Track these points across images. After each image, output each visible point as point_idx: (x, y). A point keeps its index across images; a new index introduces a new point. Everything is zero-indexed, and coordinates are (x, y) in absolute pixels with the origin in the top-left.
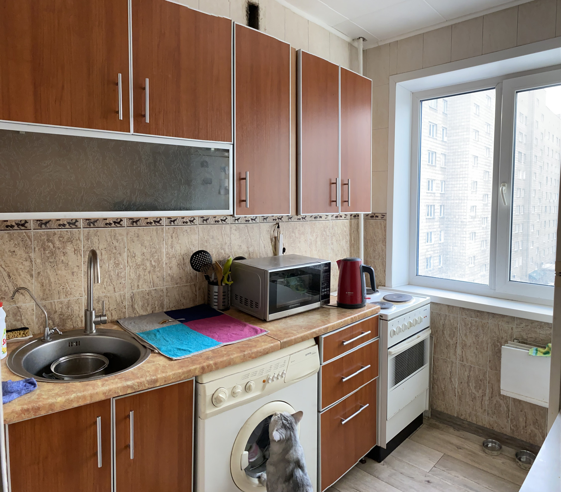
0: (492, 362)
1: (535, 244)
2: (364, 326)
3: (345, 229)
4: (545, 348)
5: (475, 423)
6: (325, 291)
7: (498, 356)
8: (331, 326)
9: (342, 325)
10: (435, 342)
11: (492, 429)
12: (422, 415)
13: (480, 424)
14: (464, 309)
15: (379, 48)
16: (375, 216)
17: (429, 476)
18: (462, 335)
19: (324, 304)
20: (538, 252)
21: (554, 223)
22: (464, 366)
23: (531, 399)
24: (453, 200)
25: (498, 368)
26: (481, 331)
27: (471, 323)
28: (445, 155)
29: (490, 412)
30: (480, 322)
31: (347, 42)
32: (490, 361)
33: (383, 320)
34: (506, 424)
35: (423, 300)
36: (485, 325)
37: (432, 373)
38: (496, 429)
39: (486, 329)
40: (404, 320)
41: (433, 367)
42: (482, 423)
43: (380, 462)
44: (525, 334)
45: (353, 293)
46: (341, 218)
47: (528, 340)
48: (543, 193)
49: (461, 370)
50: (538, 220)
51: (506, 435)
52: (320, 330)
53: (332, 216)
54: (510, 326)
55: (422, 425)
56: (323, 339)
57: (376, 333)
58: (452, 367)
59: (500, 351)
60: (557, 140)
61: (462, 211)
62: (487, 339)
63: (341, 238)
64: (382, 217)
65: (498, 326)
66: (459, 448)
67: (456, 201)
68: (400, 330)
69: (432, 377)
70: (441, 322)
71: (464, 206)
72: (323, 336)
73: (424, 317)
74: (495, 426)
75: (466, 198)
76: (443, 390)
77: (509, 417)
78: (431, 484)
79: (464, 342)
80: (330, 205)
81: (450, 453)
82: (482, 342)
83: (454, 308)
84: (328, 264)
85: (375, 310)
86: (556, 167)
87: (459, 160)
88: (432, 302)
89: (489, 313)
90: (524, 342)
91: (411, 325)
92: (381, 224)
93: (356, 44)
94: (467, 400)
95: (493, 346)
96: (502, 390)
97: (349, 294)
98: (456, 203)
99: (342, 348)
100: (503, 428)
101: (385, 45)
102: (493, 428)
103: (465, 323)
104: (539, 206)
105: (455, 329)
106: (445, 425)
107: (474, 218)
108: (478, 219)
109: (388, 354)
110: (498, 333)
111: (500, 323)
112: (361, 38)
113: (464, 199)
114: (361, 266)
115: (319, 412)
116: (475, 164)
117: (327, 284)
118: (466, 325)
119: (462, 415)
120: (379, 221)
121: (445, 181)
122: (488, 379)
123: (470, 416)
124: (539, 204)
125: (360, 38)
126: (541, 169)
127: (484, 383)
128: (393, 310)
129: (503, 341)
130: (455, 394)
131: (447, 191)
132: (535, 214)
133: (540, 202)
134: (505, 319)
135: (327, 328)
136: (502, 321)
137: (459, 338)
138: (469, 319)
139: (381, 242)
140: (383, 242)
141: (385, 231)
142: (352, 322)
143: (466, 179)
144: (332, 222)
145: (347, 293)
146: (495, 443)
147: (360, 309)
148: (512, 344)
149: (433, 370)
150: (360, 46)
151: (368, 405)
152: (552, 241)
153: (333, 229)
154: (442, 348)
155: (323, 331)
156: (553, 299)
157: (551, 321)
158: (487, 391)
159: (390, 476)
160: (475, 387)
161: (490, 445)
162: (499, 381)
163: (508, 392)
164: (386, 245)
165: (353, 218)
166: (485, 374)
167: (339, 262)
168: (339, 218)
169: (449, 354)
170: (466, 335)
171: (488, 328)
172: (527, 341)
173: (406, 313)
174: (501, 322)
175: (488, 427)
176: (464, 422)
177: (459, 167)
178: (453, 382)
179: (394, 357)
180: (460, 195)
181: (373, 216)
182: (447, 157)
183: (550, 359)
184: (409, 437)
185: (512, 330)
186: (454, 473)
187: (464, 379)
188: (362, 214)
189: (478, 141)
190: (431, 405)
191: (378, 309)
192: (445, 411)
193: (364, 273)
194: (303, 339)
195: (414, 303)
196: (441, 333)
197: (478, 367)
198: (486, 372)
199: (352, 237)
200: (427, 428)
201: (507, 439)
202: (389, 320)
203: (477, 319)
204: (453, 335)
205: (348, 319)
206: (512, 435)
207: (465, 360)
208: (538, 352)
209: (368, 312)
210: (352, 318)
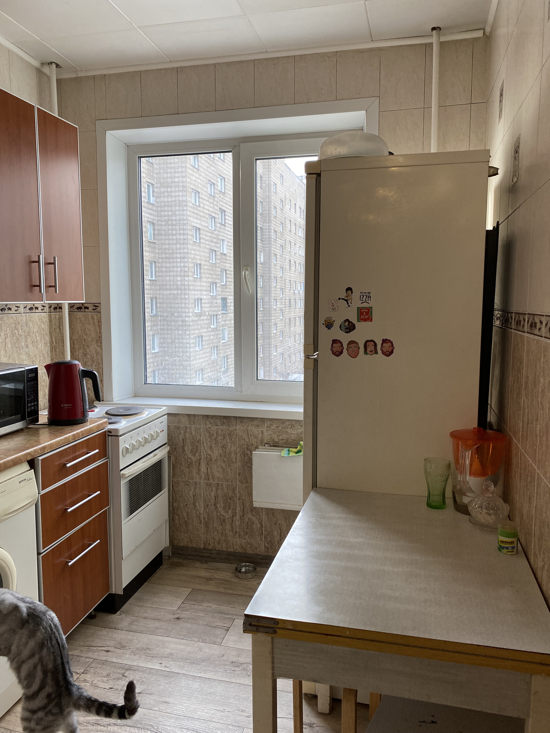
0: (241, 474)
1: (278, 350)
2: (88, 445)
3: (43, 326)
4: (297, 448)
5: (226, 550)
6: (31, 406)
7: (248, 467)
8: (48, 445)
9: (63, 444)
10: (174, 462)
11: (244, 552)
12: (161, 553)
13: (231, 550)
14: (207, 416)
15: (77, 80)
16: (83, 308)
17: (177, 613)
18: (206, 448)
19: (29, 424)
20: (282, 360)
21: (300, 321)
22: (210, 485)
23: (285, 505)
24: (170, 290)
25: (249, 480)
26: (229, 440)
27: (216, 433)
28: (153, 224)
29: (242, 533)
30: (227, 430)
31: (35, 67)
32: (239, 474)
33: (112, 436)
34: (260, 542)
35: (159, 411)
36: (233, 433)
37: (171, 501)
38: (250, 551)
39: (234, 437)
40: (138, 436)
41: (172, 493)
42: (233, 548)
43: (115, 613)
44: (276, 436)
45: (71, 405)
46: (37, 311)
47: (280, 443)
48: (286, 281)
49: (206, 491)
50: (281, 318)
51: (260, 555)
52: (35, 451)
53: (25, 308)
54: (260, 429)
55: (162, 565)
56: (40, 462)
57: (104, 453)
58: (195, 489)
59: (250, 460)
60: (301, 211)
61: (183, 305)
62: (235, 448)
63: (38, 338)
64: (94, 308)
65: (248, 431)
66: (209, 579)
67: (172, 292)
68: (134, 448)
69: (171, 506)
70: (181, 437)
71: (186, 299)
72: (40, 458)
73: (161, 432)
74: (248, 548)
75: (187, 287)
76: (186, 519)
77: (262, 534)
78: (182, 620)
79: (208, 457)
80: (31, 291)
81: (198, 587)
82: (230, 453)
83: (196, 418)
84: (35, 370)
85: (102, 424)
86: (300, 247)
87: (174, 232)
88: (168, 414)
89: (236, 417)
90: (275, 445)
91: (146, 441)
92: (93, 318)
93: (46, 70)
94: (215, 525)
95: (243, 455)
96: (255, 502)
97: (66, 407)
98: (174, 294)
99: (64, 471)
100: (256, 548)
101: (87, 77)
102: (245, 550)
103: (210, 434)
104: (282, 299)
105: (198, 443)
106: (190, 561)
107: (199, 315)
108: (205, 318)
109: (120, 477)
110: (247, 440)
111: (249, 428)
112: (53, 64)
113: (185, 289)
114: (80, 370)
115: (39, 554)
116: (196, 239)
117: (34, 396)
118: (210, 436)
119: (209, 544)
120: (89, 313)
121: (155, 262)
122: (238, 495)
123: (219, 543)
124: (281, 296)
125: (51, 63)
126: (283, 249)
127: (234, 501)
128: (122, 425)
129: (253, 448)
130: (201, 521)
131: (159, 276)
132: (278, 309)
133: (283, 294)
134: (255, 423)
135: (44, 448)
136: (252, 424)
137: (203, 452)
138: (214, 428)
139: (94, 342)
140: (97, 341)
141: (100, 327)
142: (74, 439)
143: (186, 260)
144: (26, 316)
145: (62, 405)
146: (248, 566)
147: (82, 425)
148: (263, 449)
149: (172, 497)
150: (53, 73)
151: (99, 541)
152: (299, 344)
153: (26, 325)
154: (182, 468)
155: (39, 451)
156: (303, 396)
157: (301, 418)
158: (238, 509)
159: (131, 623)
160: (224, 508)
161: (243, 570)
162: (250, 495)
163: (261, 502)
164: (101, 346)
165: (53, 310)
166: (234, 490)
167: (48, 367)
168: (34, 311)
169: (191, 475)
170: (211, 448)
171: (236, 436)
172: (278, 444)
173: (139, 427)
174: (250, 426)
175: (240, 551)
176: (213, 552)
177: (175, 242)
178: (198, 507)
179: (128, 481)
180: (179, 283)
181: (81, 308)
182: (156, 227)
183: (302, 457)
184: (148, 581)
185: (262, 434)
186: (205, 604)
187: (210, 501)
188: (66, 304)
189: (199, 206)
190: (171, 541)
191: (105, 423)
192: (190, 545)
193: (84, 379)
194: (15, 463)
195: (147, 415)
196: (181, 450)
197: (227, 483)
198: (236, 488)
199: (53, 337)
200: (169, 567)
201: (262, 559)
202: (121, 436)
203: (223, 427)
204: (195, 450)
205: (69, 436)
206: (266, 554)
207: (211, 478)
208: (291, 452)
209: (94, 426)
210: (74, 435)
